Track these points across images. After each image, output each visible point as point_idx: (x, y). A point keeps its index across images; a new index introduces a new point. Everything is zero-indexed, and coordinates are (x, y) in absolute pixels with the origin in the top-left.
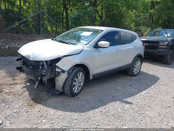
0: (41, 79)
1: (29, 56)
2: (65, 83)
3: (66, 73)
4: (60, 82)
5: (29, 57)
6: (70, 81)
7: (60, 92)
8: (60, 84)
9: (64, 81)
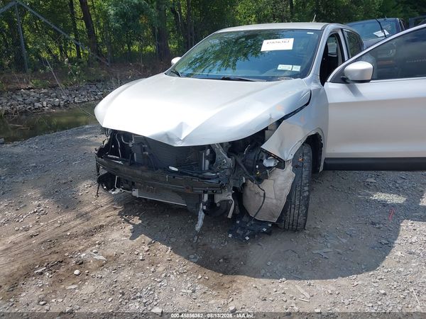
0: (211, 197)
1: (167, 135)
2: (289, 197)
3: (289, 168)
4: (273, 196)
5: (169, 139)
6: (306, 188)
7: (270, 225)
8: (274, 201)
9: (287, 192)
